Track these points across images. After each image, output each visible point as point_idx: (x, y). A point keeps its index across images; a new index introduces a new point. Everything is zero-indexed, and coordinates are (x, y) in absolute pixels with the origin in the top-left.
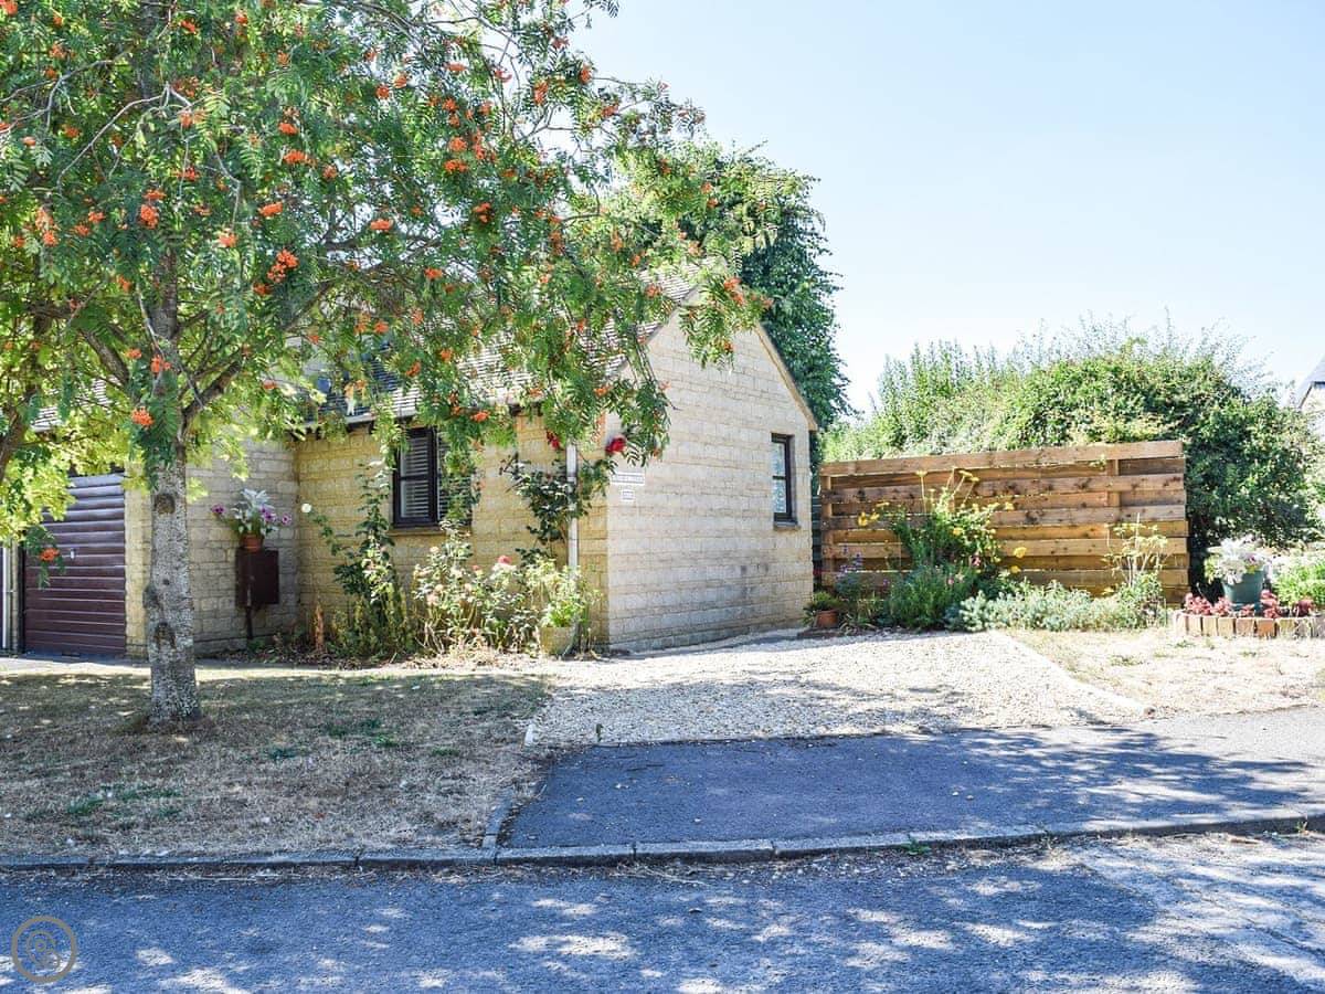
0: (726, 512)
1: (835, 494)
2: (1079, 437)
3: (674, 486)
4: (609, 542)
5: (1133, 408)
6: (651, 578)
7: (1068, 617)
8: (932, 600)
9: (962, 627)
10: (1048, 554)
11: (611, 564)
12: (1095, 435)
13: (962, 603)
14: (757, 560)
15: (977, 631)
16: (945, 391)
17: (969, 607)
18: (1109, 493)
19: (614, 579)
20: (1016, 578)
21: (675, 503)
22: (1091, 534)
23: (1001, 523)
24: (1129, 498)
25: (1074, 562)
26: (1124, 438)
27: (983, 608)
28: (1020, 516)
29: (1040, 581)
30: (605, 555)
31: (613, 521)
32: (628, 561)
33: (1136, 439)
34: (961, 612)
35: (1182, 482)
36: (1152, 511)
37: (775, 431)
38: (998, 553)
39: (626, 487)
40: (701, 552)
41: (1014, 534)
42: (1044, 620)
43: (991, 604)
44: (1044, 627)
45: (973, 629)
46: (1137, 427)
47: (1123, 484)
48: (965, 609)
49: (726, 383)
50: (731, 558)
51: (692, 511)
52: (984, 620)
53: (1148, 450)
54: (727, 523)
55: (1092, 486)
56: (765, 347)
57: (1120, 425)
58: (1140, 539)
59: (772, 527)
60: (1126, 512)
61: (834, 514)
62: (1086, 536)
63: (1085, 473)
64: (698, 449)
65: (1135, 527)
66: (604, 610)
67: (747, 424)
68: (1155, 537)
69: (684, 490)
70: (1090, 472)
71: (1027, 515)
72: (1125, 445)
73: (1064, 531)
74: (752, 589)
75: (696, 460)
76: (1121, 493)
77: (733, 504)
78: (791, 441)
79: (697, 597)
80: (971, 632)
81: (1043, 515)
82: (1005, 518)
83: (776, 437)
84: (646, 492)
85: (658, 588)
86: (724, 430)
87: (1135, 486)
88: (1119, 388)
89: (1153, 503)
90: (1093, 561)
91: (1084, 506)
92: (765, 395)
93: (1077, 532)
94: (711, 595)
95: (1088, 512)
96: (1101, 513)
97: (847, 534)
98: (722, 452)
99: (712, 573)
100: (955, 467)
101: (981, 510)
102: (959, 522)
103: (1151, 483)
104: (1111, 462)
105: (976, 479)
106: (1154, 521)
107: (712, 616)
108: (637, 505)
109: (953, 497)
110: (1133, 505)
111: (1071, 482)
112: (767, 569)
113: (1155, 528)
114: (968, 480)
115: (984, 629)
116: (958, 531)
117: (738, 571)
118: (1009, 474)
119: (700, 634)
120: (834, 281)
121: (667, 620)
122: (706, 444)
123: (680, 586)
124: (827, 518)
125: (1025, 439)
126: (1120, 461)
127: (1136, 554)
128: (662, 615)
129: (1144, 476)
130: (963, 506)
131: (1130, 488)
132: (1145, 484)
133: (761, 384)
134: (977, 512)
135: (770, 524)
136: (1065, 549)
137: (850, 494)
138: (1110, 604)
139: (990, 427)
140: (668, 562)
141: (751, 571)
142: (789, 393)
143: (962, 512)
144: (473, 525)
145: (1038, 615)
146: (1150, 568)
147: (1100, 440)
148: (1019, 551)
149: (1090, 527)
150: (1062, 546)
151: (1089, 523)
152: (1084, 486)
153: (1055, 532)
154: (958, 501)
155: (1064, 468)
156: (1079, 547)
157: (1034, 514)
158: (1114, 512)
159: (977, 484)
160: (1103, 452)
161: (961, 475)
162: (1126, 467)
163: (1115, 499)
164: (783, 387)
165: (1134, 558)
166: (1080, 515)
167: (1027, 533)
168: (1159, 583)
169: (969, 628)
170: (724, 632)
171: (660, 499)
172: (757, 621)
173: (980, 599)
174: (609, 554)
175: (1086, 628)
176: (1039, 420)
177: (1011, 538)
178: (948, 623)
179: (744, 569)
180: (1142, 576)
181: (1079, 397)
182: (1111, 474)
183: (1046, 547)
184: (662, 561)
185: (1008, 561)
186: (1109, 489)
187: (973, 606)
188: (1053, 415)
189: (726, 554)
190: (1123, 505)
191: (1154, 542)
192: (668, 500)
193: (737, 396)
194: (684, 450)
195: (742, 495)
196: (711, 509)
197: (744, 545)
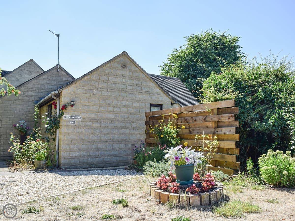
0: (125, 128)
3: (97, 120)
6: (83, 147)
13: (145, 163)
14: (140, 142)
18: (212, 122)
21: (96, 125)
31: (63, 130)
32: (71, 141)
35: (234, 117)
37: (151, 103)
39: (72, 120)
40: (110, 139)
47: (216, 118)
48: (145, 165)
49: (126, 89)
50: (126, 141)
64: (111, 108)
67: (137, 101)
69: (102, 121)
70: (207, 114)
71: (189, 130)
75: (109, 112)
77: (128, 125)
78: (163, 106)
79: (107, 153)
83: (153, 105)
84: (82, 121)
85: (87, 150)
86: (124, 103)
92: (148, 92)
94: (115, 152)
96: (209, 130)
97: (152, 135)
98: (125, 110)
99: (115, 146)
100: (170, 113)
103: (225, 118)
104: (213, 110)
106: (225, 134)
108: (77, 125)
110: (219, 127)
117: (130, 146)
119: (109, 164)
121: (90, 160)
122: (114, 107)
123: (98, 150)
128: (88, 158)
132: (222, 119)
133: (145, 89)
137: (151, 122)
140: (93, 142)
152: (205, 119)
170: (122, 164)
171: (89, 124)
183: (194, 143)
184: (90, 142)
189: (124, 140)
190: (216, 127)
192: (93, 123)
193: (132, 93)
194: (102, 109)
195: (133, 122)
196: (116, 127)
197: (134, 138)
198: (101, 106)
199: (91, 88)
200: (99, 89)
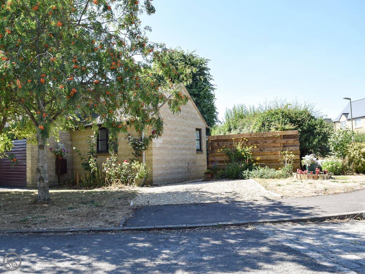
0: (184, 149)
1: (212, 144)
2: (273, 129)
3: (170, 142)
4: (153, 157)
5: (287, 122)
6: (164, 166)
7: (270, 175)
8: (236, 171)
9: (243, 178)
10: (266, 159)
11: (154, 162)
12: (277, 129)
13: (243, 172)
14: (192, 161)
15: (247, 179)
16: (242, 117)
17: (245, 173)
18: (280, 143)
19: (154, 166)
20: (257, 165)
21: (170, 146)
22: (276, 154)
23: (253, 151)
24: (285, 145)
25: (272, 161)
26: (284, 130)
27: (248, 173)
28: (258, 149)
29: (263, 166)
30: (152, 160)
31: (154, 151)
32: (158, 161)
33: (287, 130)
34: (243, 174)
35: (298, 141)
36: (291, 148)
38: (253, 159)
39: (158, 143)
40: (177, 159)
41: (257, 154)
42: (263, 176)
43: (250, 172)
44: (263, 178)
46: (287, 127)
47: (284, 141)
49: (184, 115)
50: (185, 161)
51: (175, 148)
52: (248, 176)
53: (290, 133)
54: (184, 151)
55: (277, 142)
56: (194, 106)
57: (283, 126)
58: (288, 155)
59: (196, 153)
60: (285, 148)
61: (211, 149)
62: (275, 155)
63: (274, 138)
64: (176, 132)
65: (286, 152)
66: (152, 174)
67: (189, 126)
68: (291, 155)
69: (173, 143)
70: (275, 138)
71: (260, 149)
72: (284, 131)
73: (270, 153)
74: (191, 169)
75: (176, 135)
76: (283, 144)
77: (185, 147)
78: (201, 130)
79: (176, 171)
80: (245, 179)
81: (264, 149)
82: (254, 150)
83: (197, 129)
84: (163, 144)
85: (166, 169)
86: (183, 128)
87: (287, 142)
88: (283, 117)
89: (291, 146)
90: (276, 161)
91: (274, 147)
92: (194, 118)
93: (273, 153)
94: (180, 170)
95: (275, 148)
96: (278, 149)
97: (215, 154)
98: (183, 133)
99: (180, 165)
100: (242, 137)
101: (248, 148)
102: (243, 151)
103: (291, 141)
104: (281, 136)
105: (247, 140)
106: (292, 151)
107: (180, 175)
108: (160, 147)
109: (241, 145)
110: (286, 147)
111: (271, 141)
112: (195, 164)
114: (245, 140)
115: (248, 179)
116: (243, 153)
117: (187, 164)
118: (256, 139)
119: (177, 180)
120: (215, 87)
121: (168, 177)
122: (178, 131)
123: (172, 168)
124: (209, 150)
125: (260, 130)
126: (283, 136)
127: (287, 159)
129: (289, 139)
130: (244, 147)
131: (285, 142)
132: (289, 141)
133: (193, 116)
134: (247, 149)
136: (270, 158)
137: (215, 144)
138: (280, 172)
139: (252, 126)
141: (190, 164)
142: (201, 118)
143: (244, 149)
144: (118, 153)
145: (262, 175)
146: (290, 163)
147: (278, 130)
148: (258, 158)
149: (276, 152)
150: (269, 157)
152: (274, 142)
153: (267, 153)
154: (243, 146)
155: (270, 137)
156: (273, 157)
157: (262, 149)
158: (282, 149)
160: (279, 133)
162: (285, 137)
163: (282, 145)
164: (199, 116)
165: (286, 160)
166: (273, 149)
167: (260, 154)
168: (292, 166)
170: (183, 180)
171: (166, 145)
172: (192, 177)
173: (248, 171)
174: (153, 159)
175: (274, 178)
176: (263, 125)
177: (256, 155)
178: (240, 177)
180: (288, 165)
181: (273, 119)
182: (281, 139)
183: (265, 157)
184: (167, 161)
185: (255, 161)
186: (281, 143)
187: (246, 172)
188: (267, 124)
189: (184, 160)
190: (284, 147)
192: (168, 146)
193: (187, 119)
194: (173, 133)
195: (188, 144)
196: (180, 148)
197: (189, 157)
198: (172, 131)
199: (166, 115)
200: (170, 116)
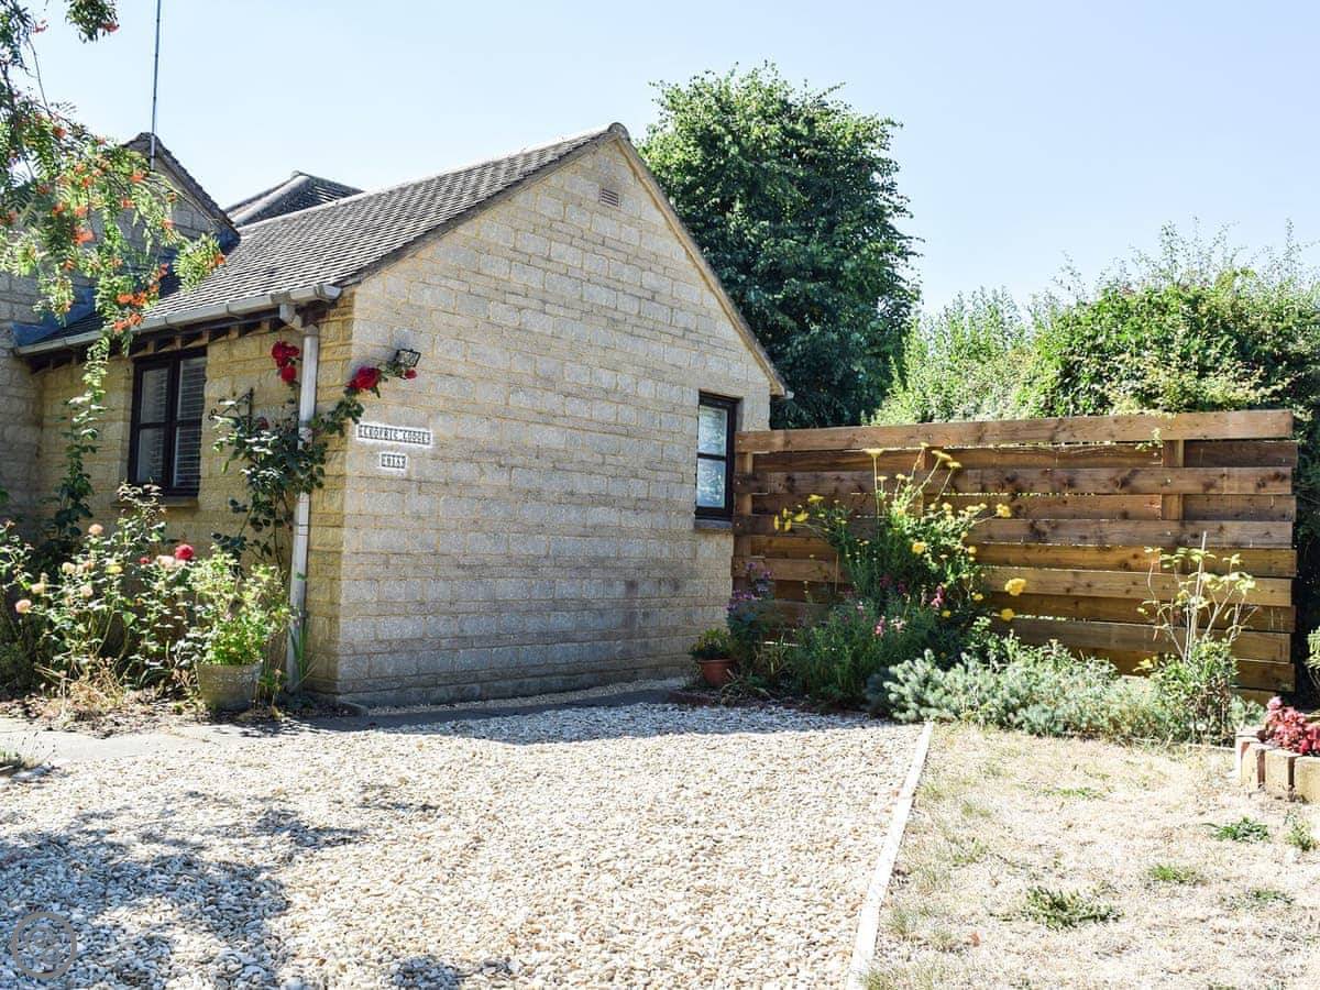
0: (605, 500)
1: (755, 479)
2: (1124, 405)
3: (497, 453)
4: (346, 533)
5: (1217, 360)
6: (436, 591)
10: (1062, 592)
12: (1147, 398)
14: (657, 573)
18: (1165, 495)
19: (353, 590)
20: (1000, 629)
21: (494, 479)
22: (1133, 563)
23: (990, 537)
24: (1196, 506)
25: (1103, 608)
26: (1196, 404)
28: (1020, 527)
29: (1033, 638)
30: (340, 553)
31: (354, 500)
32: (387, 564)
33: (1215, 406)
35: (1288, 483)
36: (1234, 530)
37: (704, 388)
38: (980, 585)
39: (391, 448)
40: (546, 557)
41: (1012, 556)
45: (902, 716)
46: (1215, 387)
47: (1188, 481)
48: (895, 679)
49: (616, 309)
50: (605, 568)
51: (537, 494)
53: (1235, 426)
54: (600, 515)
55: (1138, 482)
56: (696, 266)
57: (1189, 379)
58: (1207, 577)
59: (692, 527)
60: (1191, 529)
61: (754, 511)
62: (1125, 566)
63: (1129, 461)
64: (552, 401)
65: (1198, 555)
66: (331, 640)
67: (654, 374)
68: (1234, 576)
69: (518, 460)
70: (1136, 461)
71: (1032, 526)
72: (1196, 416)
73: (1092, 556)
74: (646, 615)
75: (547, 419)
76: (1186, 497)
77: (617, 489)
78: (739, 406)
79: (533, 624)
81: (1055, 528)
82: (996, 529)
83: (707, 399)
84: (434, 458)
85: (453, 609)
86: (606, 378)
87: (1209, 486)
88: (1195, 327)
89: (1237, 517)
90: (1125, 607)
91: (1125, 516)
92: (692, 336)
93: (1111, 558)
94: (562, 621)
95: (1129, 526)
96: (1150, 529)
97: (770, 542)
98: (605, 411)
99: (566, 588)
100: (924, 445)
101: (956, 515)
102: (924, 532)
103: (1237, 482)
104: (1171, 444)
105: (956, 465)
106: (1237, 546)
107: (560, 653)
108: (414, 477)
109: (920, 491)
110: (1205, 518)
111: (1104, 474)
112: (677, 588)
113: (1235, 560)
114: (944, 466)
116: (919, 547)
117: (619, 589)
118: (1010, 459)
119: (538, 680)
120: (915, 246)
121: (465, 658)
122: (569, 395)
123: (498, 606)
125: (1049, 408)
126: (1188, 443)
127: (1198, 602)
128: (456, 650)
129: (1225, 470)
130: (933, 506)
131: (1199, 489)
132: (1226, 484)
133: (683, 319)
134: (950, 517)
135: (687, 523)
136: (1089, 586)
137: (776, 480)
139: (1015, 393)
140: (476, 570)
141: (645, 588)
143: (931, 515)
144: (200, 498)
146: (1220, 630)
147: (1156, 406)
148: (1014, 585)
149: (1132, 552)
150: (1083, 581)
151: (1128, 545)
152: (1125, 483)
153: (1077, 555)
154: (929, 497)
155: (1097, 453)
156: (1111, 583)
157: (1042, 525)
158: (1171, 529)
159: (958, 473)
160: (1159, 426)
161: (935, 456)
162: (1198, 453)
163: (1175, 506)
165: (1194, 611)
166: (1116, 531)
167: (1031, 556)
168: (1234, 661)
169: (896, 715)
170: (586, 678)
171: (465, 471)
172: (653, 662)
174: (345, 550)
176: (1069, 373)
177: (1008, 563)
179: (631, 585)
180: (1207, 644)
181: (1129, 337)
182: (1171, 465)
183: (1060, 580)
184: (462, 567)
185: (997, 599)
186: (1166, 489)
188: (1090, 366)
189: (598, 562)
190: (1187, 517)
191: (1232, 583)
192: (482, 472)
193: (636, 331)
194: (520, 400)
195: (636, 477)
196: (572, 494)
197: (635, 550)
198: (515, 386)
199: (479, 290)
200: (512, 299)
